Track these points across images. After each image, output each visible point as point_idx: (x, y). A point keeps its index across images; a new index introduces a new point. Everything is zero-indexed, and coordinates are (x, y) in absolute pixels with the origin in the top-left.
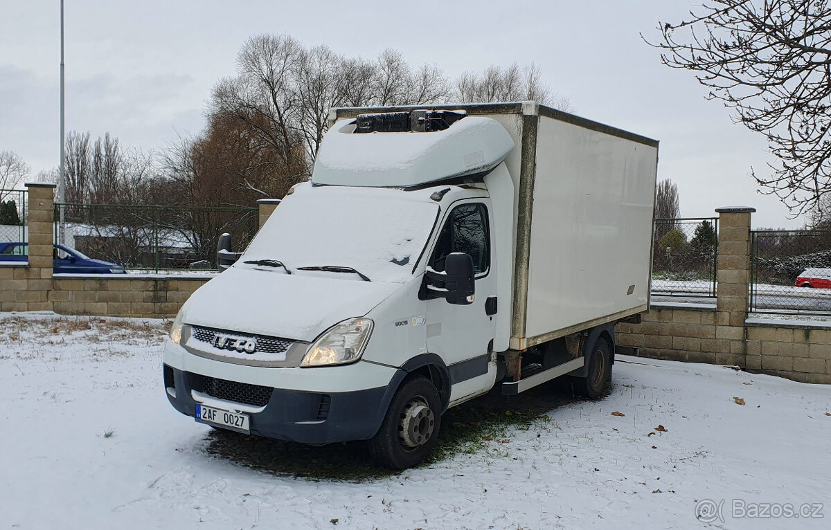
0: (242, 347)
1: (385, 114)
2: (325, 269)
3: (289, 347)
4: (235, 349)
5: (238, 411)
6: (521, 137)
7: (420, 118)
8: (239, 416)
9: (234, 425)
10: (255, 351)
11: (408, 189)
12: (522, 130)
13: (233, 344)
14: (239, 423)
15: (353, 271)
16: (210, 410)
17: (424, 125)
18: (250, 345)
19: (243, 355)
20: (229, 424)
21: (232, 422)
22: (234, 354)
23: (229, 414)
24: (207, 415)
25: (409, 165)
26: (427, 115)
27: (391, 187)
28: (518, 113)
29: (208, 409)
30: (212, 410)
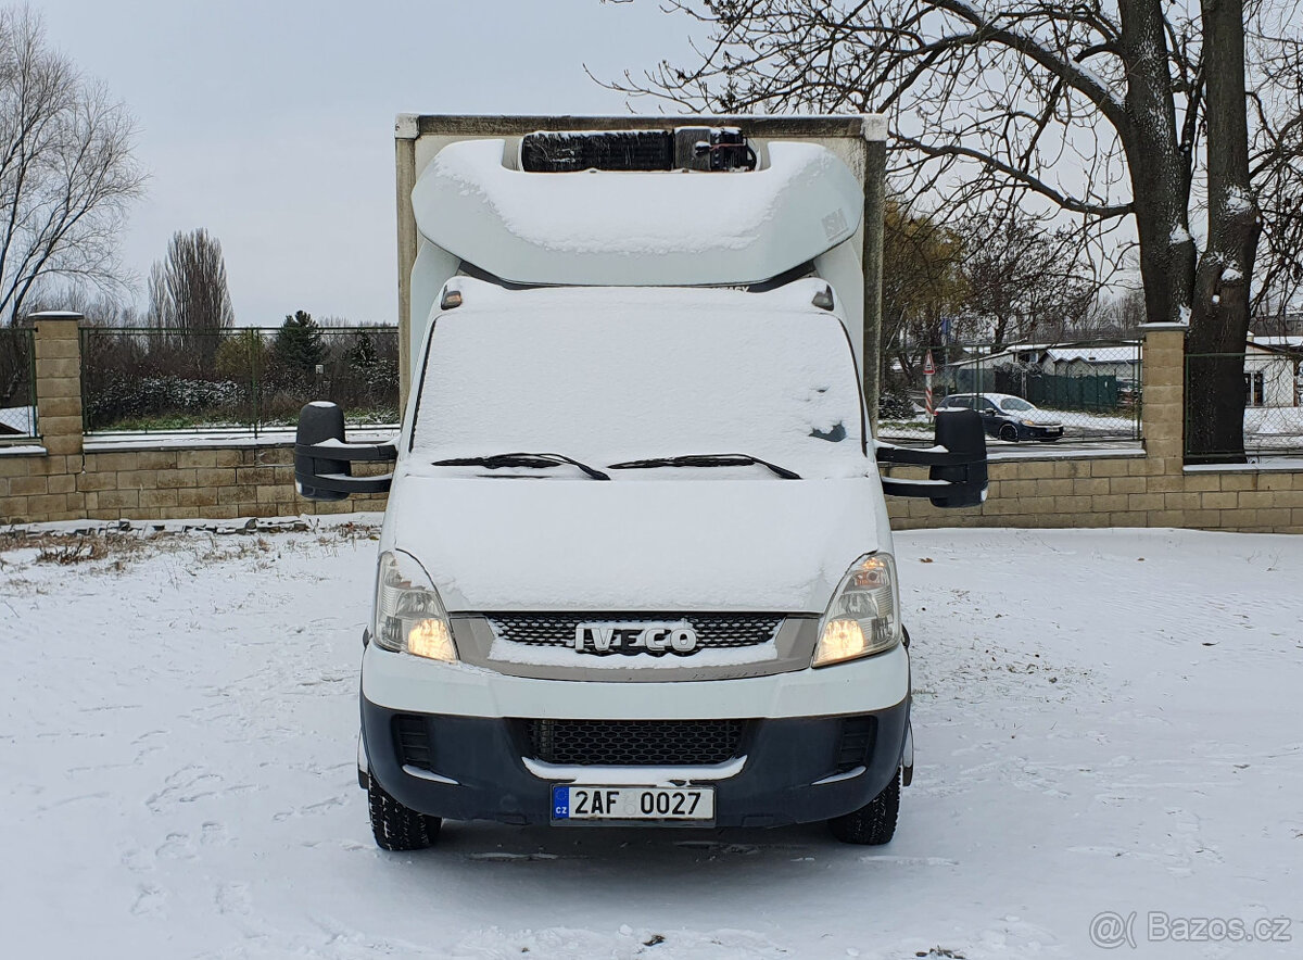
0: (661, 644)
1: (614, 132)
2: (679, 462)
3: (777, 629)
4: (644, 649)
5: (679, 783)
6: (862, 181)
7: (700, 144)
8: (685, 792)
9: (670, 814)
10: (697, 649)
11: (755, 288)
12: (863, 167)
13: (634, 640)
14: (685, 807)
15: (750, 461)
16: (597, 795)
17: (708, 158)
18: (683, 637)
19: (670, 661)
20: (655, 814)
21: (663, 808)
22: (643, 660)
23: (655, 793)
24: (588, 806)
25: (748, 240)
26: (713, 138)
27: (717, 286)
28: (854, 137)
29: (591, 793)
30: (604, 793)
